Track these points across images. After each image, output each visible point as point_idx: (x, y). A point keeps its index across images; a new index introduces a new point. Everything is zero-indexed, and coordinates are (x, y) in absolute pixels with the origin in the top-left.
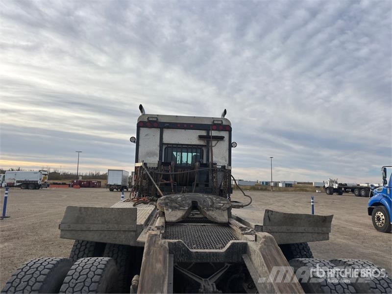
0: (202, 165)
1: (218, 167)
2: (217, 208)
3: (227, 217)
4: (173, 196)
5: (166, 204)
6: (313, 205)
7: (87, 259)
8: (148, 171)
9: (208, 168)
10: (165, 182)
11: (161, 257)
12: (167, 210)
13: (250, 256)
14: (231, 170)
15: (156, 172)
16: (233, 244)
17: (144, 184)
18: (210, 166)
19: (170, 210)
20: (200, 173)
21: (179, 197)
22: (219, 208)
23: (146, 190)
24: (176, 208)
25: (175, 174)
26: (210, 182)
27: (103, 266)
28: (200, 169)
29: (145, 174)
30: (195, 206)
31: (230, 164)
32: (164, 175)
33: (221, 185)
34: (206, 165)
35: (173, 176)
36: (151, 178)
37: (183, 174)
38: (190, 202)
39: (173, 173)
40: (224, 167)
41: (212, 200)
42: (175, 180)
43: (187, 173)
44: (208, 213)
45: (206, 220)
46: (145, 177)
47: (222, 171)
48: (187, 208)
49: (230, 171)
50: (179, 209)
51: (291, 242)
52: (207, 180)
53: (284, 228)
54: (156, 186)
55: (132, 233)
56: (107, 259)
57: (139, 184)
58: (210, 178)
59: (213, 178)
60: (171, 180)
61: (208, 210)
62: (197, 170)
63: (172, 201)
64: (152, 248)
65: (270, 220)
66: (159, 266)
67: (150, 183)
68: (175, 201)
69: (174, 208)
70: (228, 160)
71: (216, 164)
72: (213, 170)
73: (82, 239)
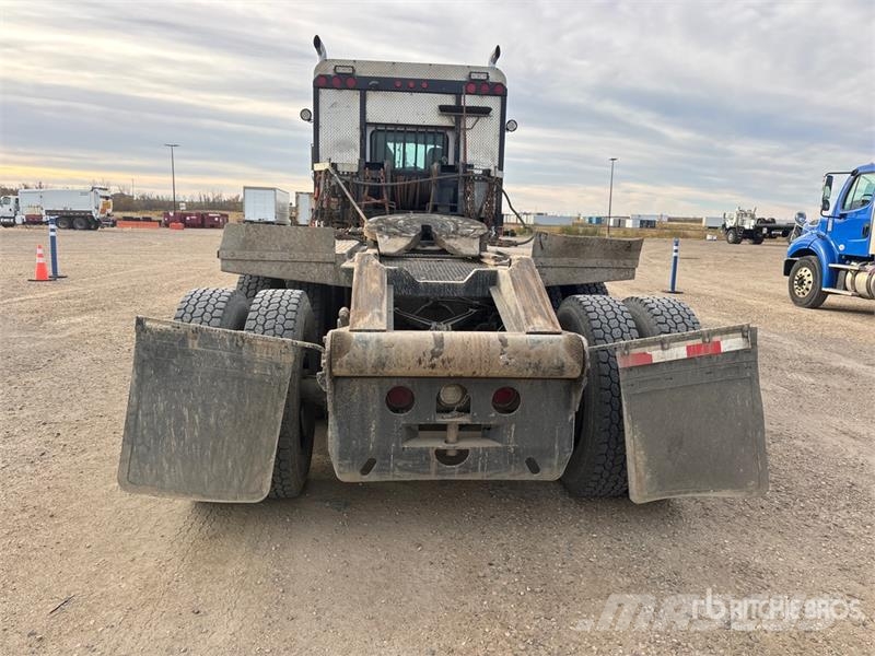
0: (446, 168)
1: (476, 172)
2: (462, 236)
3: (477, 249)
4: (391, 218)
5: (380, 229)
6: (676, 258)
7: (271, 291)
8: (341, 180)
9: (455, 175)
10: (374, 201)
11: (377, 278)
12: (380, 236)
13: (499, 287)
14: (502, 179)
15: (356, 181)
16: (477, 272)
17: (333, 205)
18: (461, 170)
19: (386, 237)
20: (441, 184)
21: (400, 219)
22: (466, 236)
23: (338, 217)
24: (395, 234)
25: (392, 187)
26: (460, 202)
27: (296, 301)
28: (441, 177)
29: (334, 186)
30: (426, 234)
31: (501, 167)
32: (371, 188)
33: (481, 210)
34: (453, 169)
35: (389, 190)
36: (347, 193)
37: (408, 185)
38: (419, 226)
39: (389, 183)
40: (487, 172)
41: (456, 224)
42: (393, 198)
43: (416, 184)
44: (447, 242)
45: (443, 251)
46: (335, 191)
47: (483, 179)
48: (413, 235)
49: (500, 181)
50: (401, 236)
51: (575, 283)
52: (455, 200)
53: (565, 261)
54: (358, 209)
55: (329, 266)
56: (300, 292)
57: (325, 206)
58: (460, 194)
59: (467, 194)
60: (385, 196)
61: (448, 238)
62: (434, 178)
63: (389, 224)
64: (365, 268)
65: (542, 248)
66: (375, 286)
67: (345, 203)
68: (394, 224)
69: (392, 235)
70: (497, 159)
71: (471, 166)
72: (466, 179)
73: (255, 273)
